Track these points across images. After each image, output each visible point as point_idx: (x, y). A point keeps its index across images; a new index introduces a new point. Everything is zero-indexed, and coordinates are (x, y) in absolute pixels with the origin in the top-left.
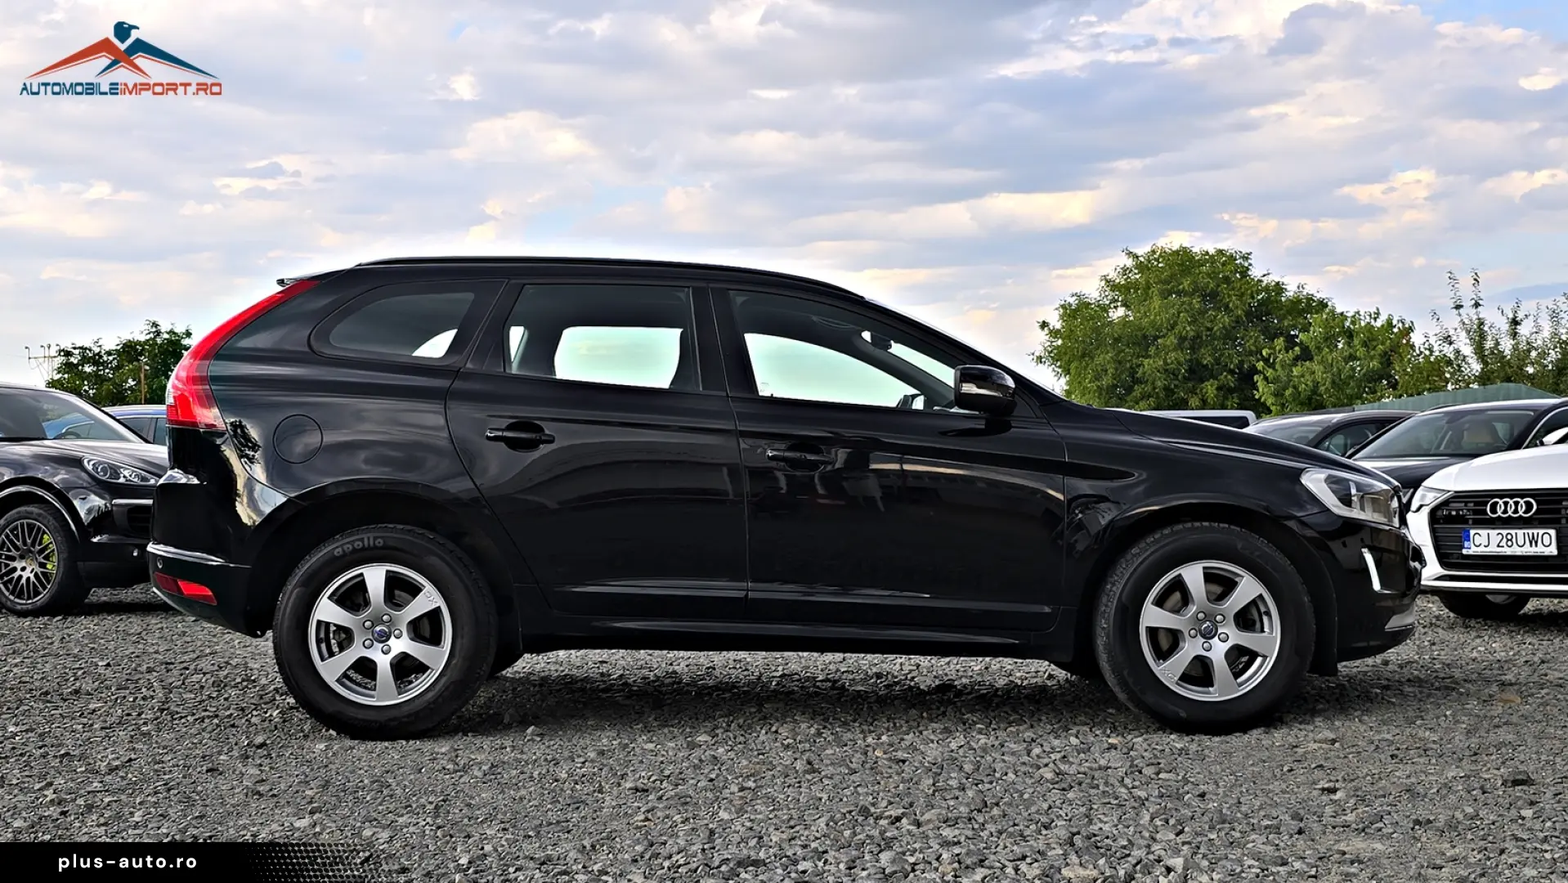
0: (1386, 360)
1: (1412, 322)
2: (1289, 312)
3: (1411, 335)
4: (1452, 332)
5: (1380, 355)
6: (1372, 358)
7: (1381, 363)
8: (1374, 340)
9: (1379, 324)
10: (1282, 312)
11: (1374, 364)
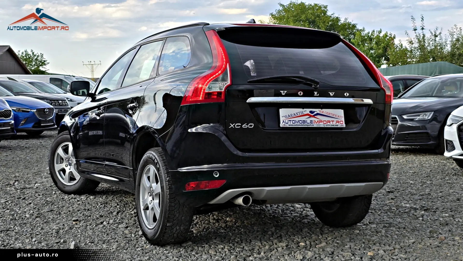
0: (385, 49)
1: (395, 35)
2: (342, 29)
3: (394, 40)
4: (413, 39)
5: (382, 48)
6: (379, 49)
7: (383, 51)
8: (380, 42)
9: (381, 35)
10: (339, 29)
11: (380, 51)
